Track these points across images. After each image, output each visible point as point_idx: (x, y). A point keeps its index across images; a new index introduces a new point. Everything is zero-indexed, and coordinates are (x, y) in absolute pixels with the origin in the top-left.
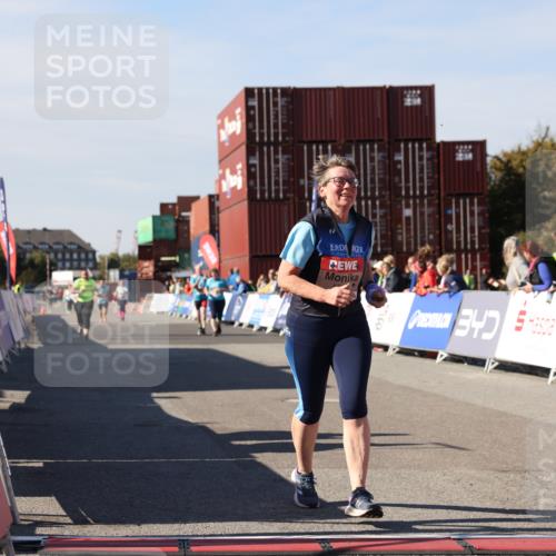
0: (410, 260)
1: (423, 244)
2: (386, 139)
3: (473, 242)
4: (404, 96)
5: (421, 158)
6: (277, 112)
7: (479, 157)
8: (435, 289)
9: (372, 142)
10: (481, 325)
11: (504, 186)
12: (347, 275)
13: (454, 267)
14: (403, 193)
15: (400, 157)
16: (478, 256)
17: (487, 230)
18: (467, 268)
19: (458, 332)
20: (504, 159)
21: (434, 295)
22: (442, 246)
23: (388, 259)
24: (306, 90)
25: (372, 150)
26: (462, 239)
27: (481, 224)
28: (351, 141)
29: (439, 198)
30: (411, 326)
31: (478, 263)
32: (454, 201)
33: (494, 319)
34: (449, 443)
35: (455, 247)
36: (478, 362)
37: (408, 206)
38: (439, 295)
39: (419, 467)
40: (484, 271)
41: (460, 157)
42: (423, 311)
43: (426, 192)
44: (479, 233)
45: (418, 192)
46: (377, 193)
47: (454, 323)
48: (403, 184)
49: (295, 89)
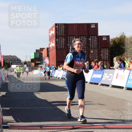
0: (92, 62)
1: (95, 59)
2: (87, 35)
3: (106, 58)
4: (91, 25)
5: (95, 39)
6: (62, 29)
7: (108, 39)
8: (98, 69)
9: (84, 36)
10: (108, 77)
11: (113, 46)
12: (80, 65)
13: (102, 64)
14: (91, 47)
15: (90, 39)
16: (108, 61)
17: (110, 56)
18: (105, 64)
19: (103, 79)
20: (114, 40)
21: (98, 70)
22: (100, 59)
23: (87, 62)
24: (69, 24)
25: (84, 38)
26: (104, 58)
27: (108, 54)
28: (79, 36)
29: (99, 48)
30: (92, 77)
31: (108, 63)
32: (102, 49)
33: (111, 76)
34: (101, 104)
35: (102, 59)
36: (108, 86)
37: (92, 50)
38: (99, 70)
39: (94, 109)
40: (109, 65)
41: (104, 39)
42: (95, 74)
43: (96, 47)
44: (108, 56)
45: (94, 47)
46: (85, 47)
47: (102, 77)
48: (91, 45)
49: (66, 24)
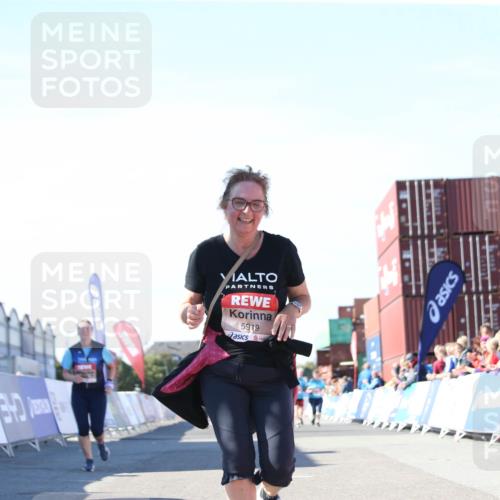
6: (430, 203)
24: (459, 181)
49: (448, 180)
